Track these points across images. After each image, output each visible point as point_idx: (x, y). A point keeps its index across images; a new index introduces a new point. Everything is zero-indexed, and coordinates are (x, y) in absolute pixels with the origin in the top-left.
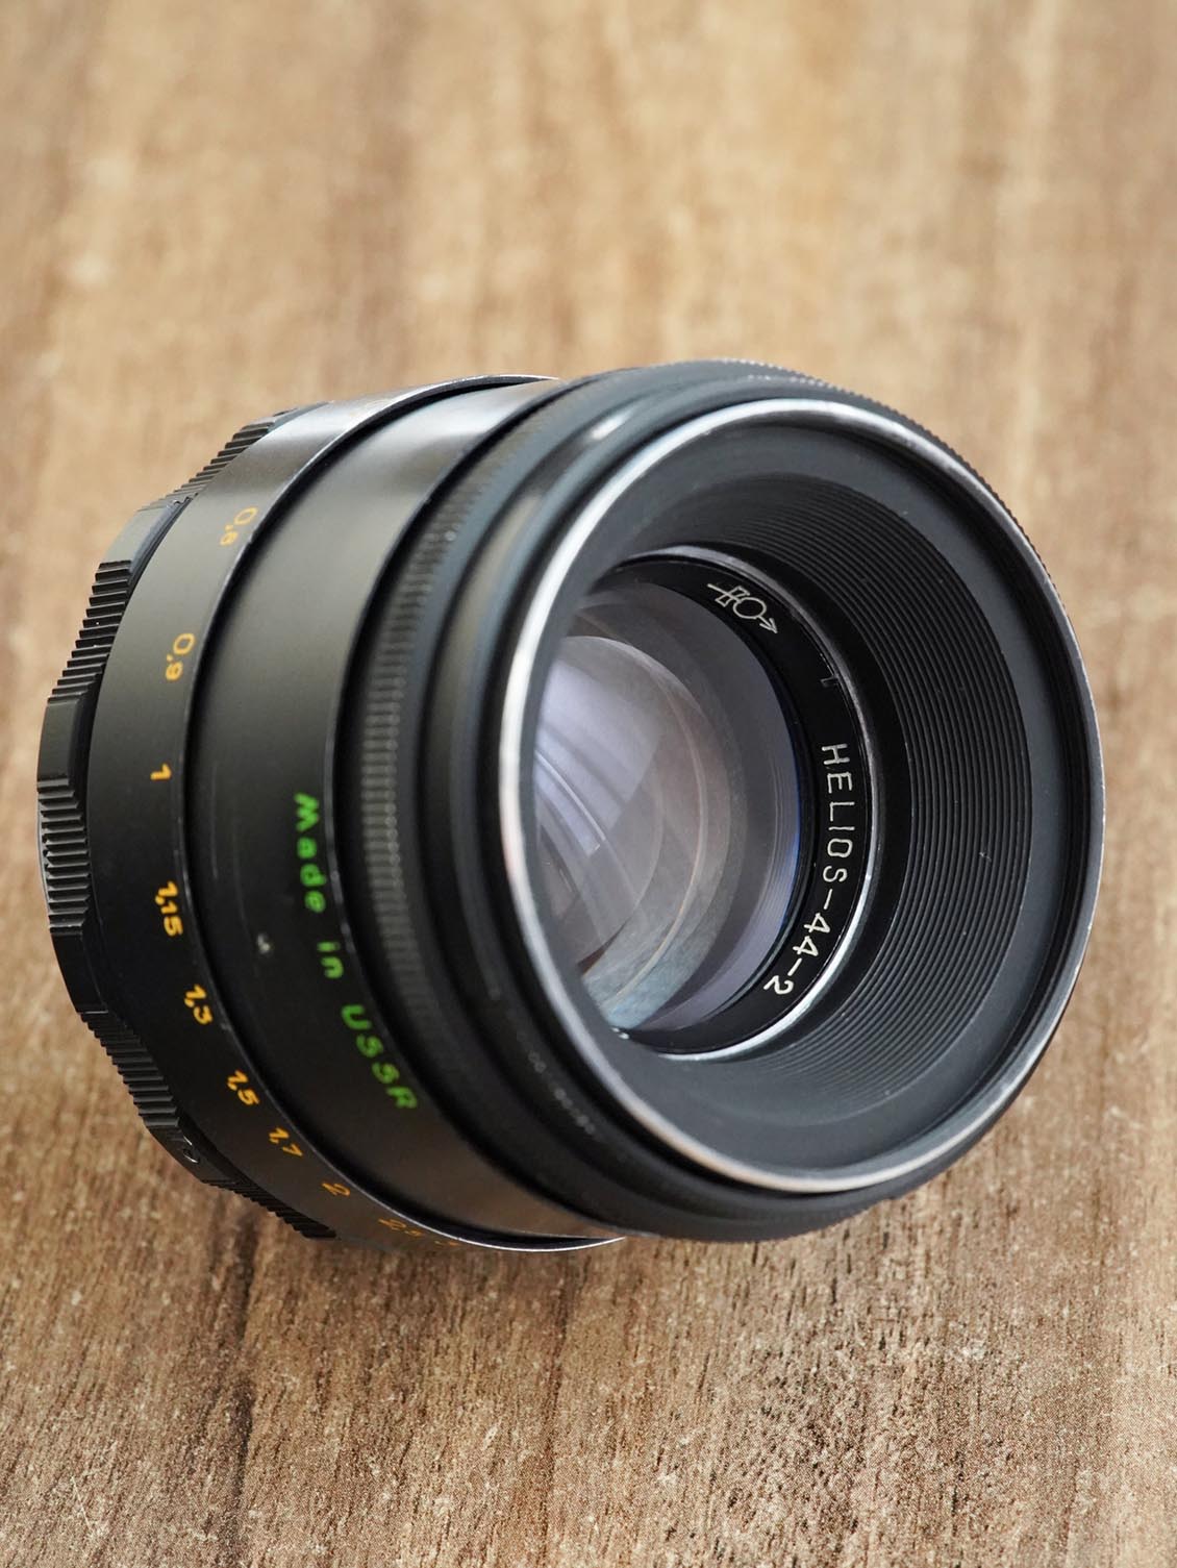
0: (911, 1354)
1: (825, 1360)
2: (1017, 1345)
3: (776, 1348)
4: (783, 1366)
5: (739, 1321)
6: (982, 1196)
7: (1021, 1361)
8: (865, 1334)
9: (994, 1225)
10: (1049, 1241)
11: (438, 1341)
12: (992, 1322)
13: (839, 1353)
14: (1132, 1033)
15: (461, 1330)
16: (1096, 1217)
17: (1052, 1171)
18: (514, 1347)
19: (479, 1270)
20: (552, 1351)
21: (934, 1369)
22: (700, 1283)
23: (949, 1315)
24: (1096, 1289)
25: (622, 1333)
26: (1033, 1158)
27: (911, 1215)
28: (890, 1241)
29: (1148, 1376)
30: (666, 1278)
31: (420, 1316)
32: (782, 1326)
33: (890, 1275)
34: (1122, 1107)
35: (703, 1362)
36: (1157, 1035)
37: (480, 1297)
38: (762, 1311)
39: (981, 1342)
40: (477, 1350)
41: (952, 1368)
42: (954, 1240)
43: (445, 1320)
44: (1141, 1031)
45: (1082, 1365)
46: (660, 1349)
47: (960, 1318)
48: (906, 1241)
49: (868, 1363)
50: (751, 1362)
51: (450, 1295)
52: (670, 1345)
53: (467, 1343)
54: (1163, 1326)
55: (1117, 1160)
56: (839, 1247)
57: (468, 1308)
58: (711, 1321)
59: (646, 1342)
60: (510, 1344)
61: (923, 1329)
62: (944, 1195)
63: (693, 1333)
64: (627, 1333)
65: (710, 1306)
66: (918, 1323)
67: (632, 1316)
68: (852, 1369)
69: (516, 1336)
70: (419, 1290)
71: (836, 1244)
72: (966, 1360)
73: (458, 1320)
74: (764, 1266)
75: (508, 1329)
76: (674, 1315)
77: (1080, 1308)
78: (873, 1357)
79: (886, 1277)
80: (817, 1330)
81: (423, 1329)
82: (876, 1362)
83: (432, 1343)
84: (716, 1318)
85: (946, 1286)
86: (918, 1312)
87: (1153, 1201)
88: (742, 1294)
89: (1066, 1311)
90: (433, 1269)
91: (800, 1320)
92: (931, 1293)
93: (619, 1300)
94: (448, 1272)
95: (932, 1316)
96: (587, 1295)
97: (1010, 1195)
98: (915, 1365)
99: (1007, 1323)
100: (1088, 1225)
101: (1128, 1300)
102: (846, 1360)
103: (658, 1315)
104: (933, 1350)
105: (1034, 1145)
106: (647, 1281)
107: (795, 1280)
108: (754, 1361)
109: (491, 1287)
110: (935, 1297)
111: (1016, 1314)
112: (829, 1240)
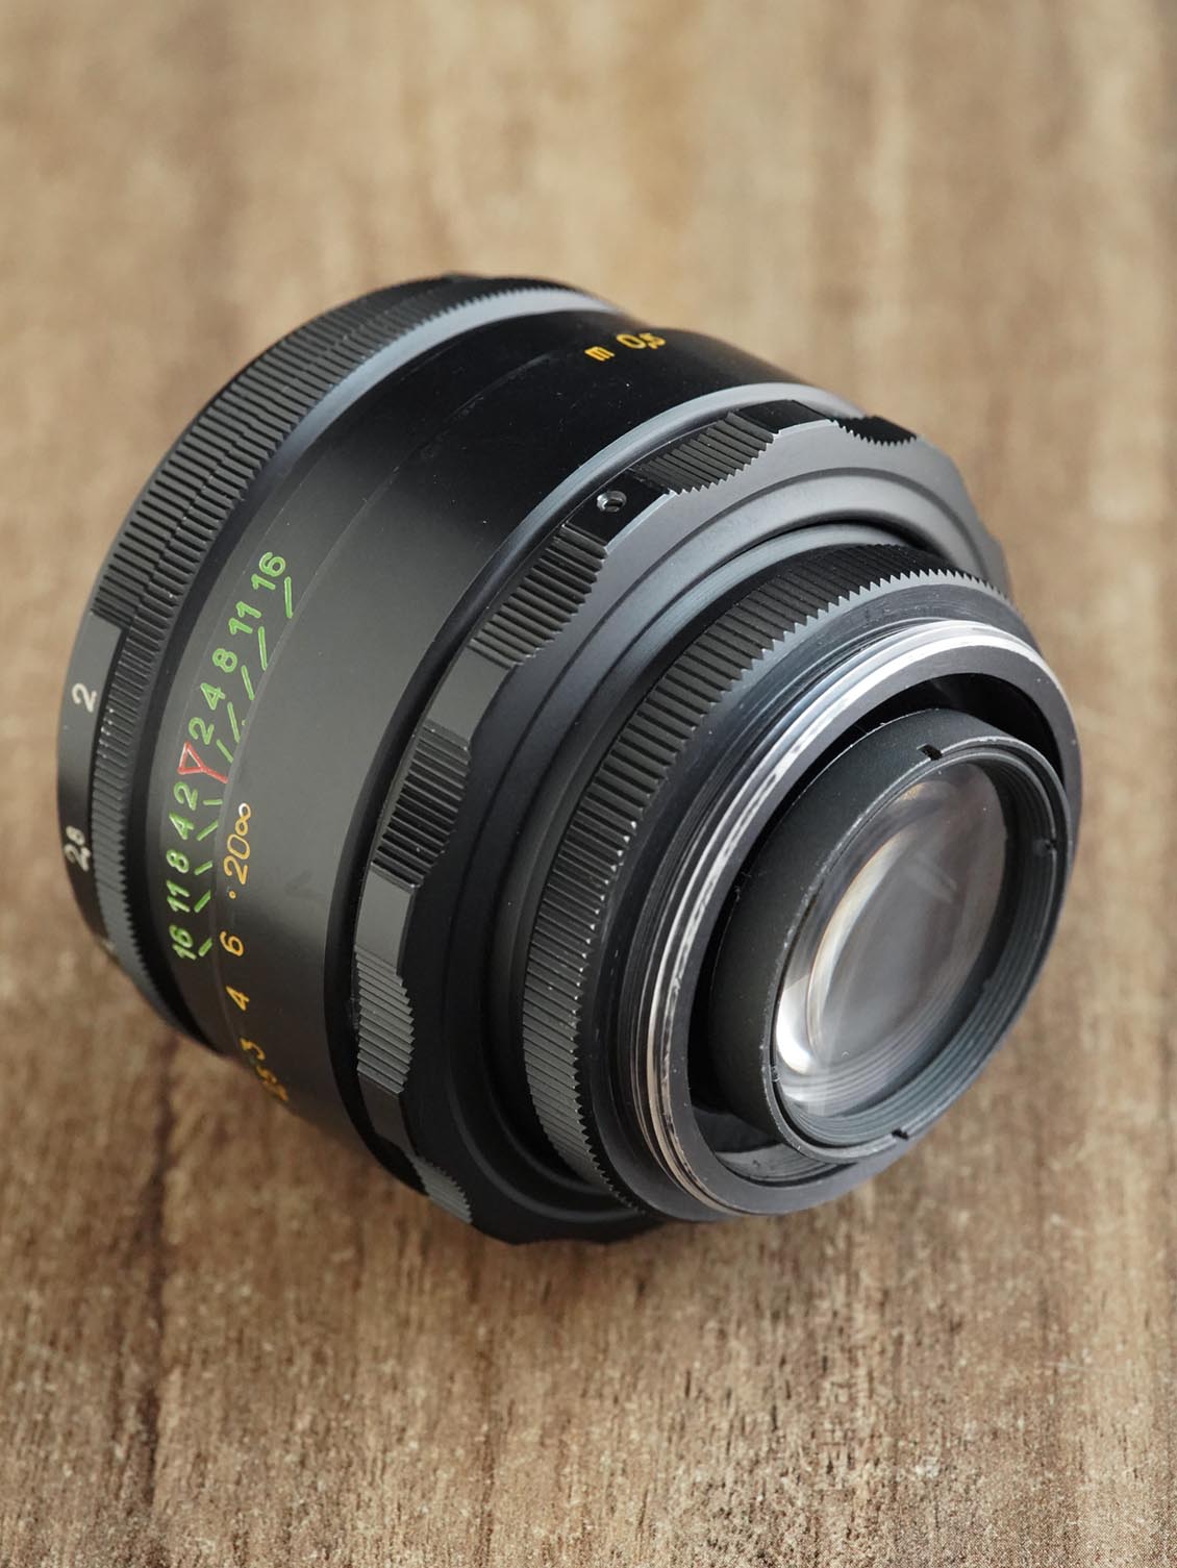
0: (861, 1476)
1: (771, 1487)
2: (973, 1459)
3: (718, 1479)
4: (727, 1497)
5: (677, 1455)
6: (923, 1312)
7: (978, 1475)
8: (810, 1459)
9: (937, 1341)
10: (997, 1353)
11: (359, 1495)
12: (944, 1438)
13: (785, 1480)
14: (1066, 1141)
15: (383, 1482)
16: (1045, 1327)
17: (994, 1284)
18: (439, 1496)
19: (397, 1421)
20: (481, 1497)
21: (886, 1489)
22: (631, 1419)
23: (899, 1434)
24: (1051, 1398)
25: (554, 1475)
26: (974, 1272)
27: (849, 1337)
28: (829, 1364)
29: (1113, 1482)
30: (595, 1418)
31: (338, 1470)
32: (722, 1456)
33: (832, 1399)
34: (1063, 1213)
35: (641, 1498)
36: (1093, 1141)
37: (400, 1448)
38: (700, 1442)
39: (935, 1459)
40: (401, 1501)
41: (906, 1487)
42: (896, 1359)
43: (365, 1472)
44: (1077, 1138)
45: (1043, 1475)
46: (595, 1488)
47: (910, 1436)
48: (846, 1363)
49: (816, 1488)
50: (692, 1494)
51: (368, 1448)
52: (606, 1483)
53: (389, 1494)
54: (1124, 1431)
55: (1062, 1267)
56: (776, 1373)
57: (388, 1460)
58: (646, 1457)
59: (580, 1482)
60: (435, 1493)
61: (871, 1450)
62: (883, 1315)
63: (629, 1469)
64: (559, 1475)
65: (644, 1442)
66: (867, 1444)
67: (563, 1458)
68: (800, 1495)
69: (441, 1485)
70: (334, 1445)
71: (772, 1371)
72: (920, 1479)
73: (378, 1473)
74: (698, 1397)
75: (432, 1478)
76: (607, 1453)
77: (1035, 1416)
78: (821, 1481)
79: (828, 1400)
80: (760, 1458)
81: (342, 1483)
82: (825, 1486)
83: (353, 1497)
84: (651, 1453)
85: (893, 1405)
86: (865, 1433)
87: (1103, 1305)
88: (678, 1428)
89: (1021, 1423)
90: (347, 1423)
91: (741, 1450)
92: (877, 1414)
93: (548, 1441)
94: (364, 1425)
95: (880, 1436)
96: (512, 1439)
97: (952, 1311)
98: (866, 1487)
99: (960, 1438)
100: (1037, 1334)
101: (1085, 1407)
102: (793, 1486)
103: (590, 1453)
104: (884, 1470)
105: (974, 1260)
106: (575, 1421)
107: (732, 1410)
108: (696, 1494)
109: (412, 1438)
110: (882, 1417)
111: (969, 1428)
112: (764, 1368)
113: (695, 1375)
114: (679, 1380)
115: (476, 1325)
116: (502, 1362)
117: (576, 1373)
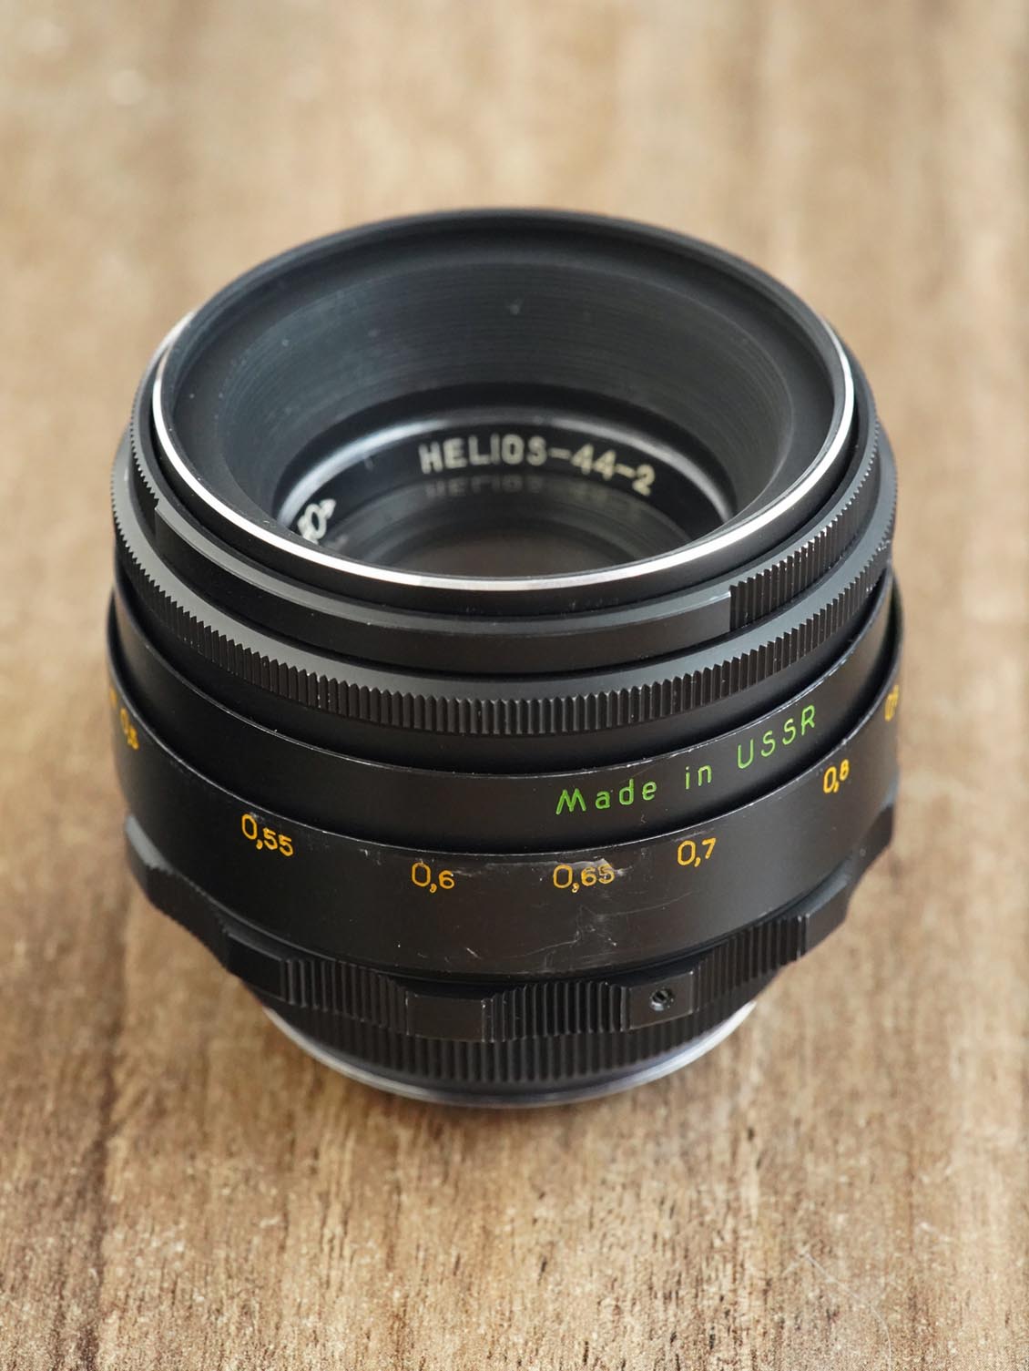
6: (802, 1301)
9: (815, 1327)
10: (870, 1341)
14: (935, 1158)
16: (914, 1320)
17: (868, 1279)
26: (849, 1268)
27: (735, 1319)
28: (716, 1342)
34: (932, 1223)
36: (959, 1160)
42: (778, 1341)
44: (945, 1156)
48: (732, 1342)
55: (930, 1268)
56: (667, 1348)
62: (765, 1301)
71: (664, 1345)
74: (595, 1365)
87: (967, 1304)
97: (828, 1300)
100: (907, 1326)
105: (850, 1257)
112: (656, 1342)
113: (592, 1345)
114: (579, 1350)
115: (391, 1289)
116: (415, 1324)
117: (483, 1337)
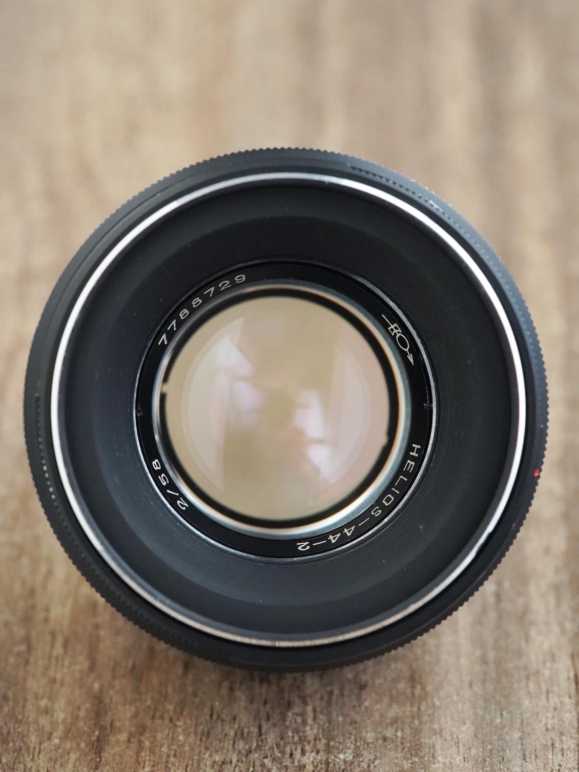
0: (309, 759)
1: (258, 764)
2: (372, 751)
3: (228, 760)
4: (233, 768)
5: (205, 747)
7: (375, 759)
8: (280, 750)
9: (352, 693)
10: (386, 700)
11: (25, 765)
12: (356, 740)
13: (266, 761)
15: (39, 759)
16: (413, 687)
18: (70, 766)
19: (48, 728)
20: (94, 767)
21: (323, 766)
22: (180, 730)
23: (330, 738)
24: (417, 722)
25: (135, 756)
27: (303, 691)
28: (291, 704)
29: (451, 763)
30: (159, 729)
31: (13, 752)
32: (231, 748)
33: (293, 722)
35: (185, 768)
37: (49, 742)
38: (218, 742)
39: (350, 751)
40: (49, 769)
41: (334, 765)
42: (329, 702)
43: (29, 754)
45: (412, 759)
46: (158, 763)
47: (337, 740)
48: (301, 704)
49: (283, 764)
50: (213, 767)
51: (31, 742)
52: (164, 760)
53: (42, 765)
54: (458, 738)
55: (422, 658)
56: (262, 708)
57: (42, 748)
58: (187, 748)
59: (150, 760)
60: (68, 764)
61: (315, 746)
63: (178, 754)
64: (138, 756)
65: (187, 741)
66: (312, 743)
67: (141, 748)
68: (274, 768)
69: (72, 761)
70: (12, 740)
71: (259, 707)
72: (342, 760)
73: (36, 755)
74: (217, 719)
75: (67, 757)
76: (166, 746)
77: (408, 731)
78: (286, 761)
79: (291, 722)
80: (252, 749)
81: (16, 759)
82: (288, 764)
83: (22, 766)
84: (190, 746)
85: (327, 724)
86: (311, 738)
87: (446, 677)
88: (205, 734)
89: (399, 734)
90: (20, 730)
91: (241, 745)
92: (318, 729)
93: (132, 740)
94: (29, 730)
95: (320, 739)
96: (112, 739)
97: (360, 679)
98: (311, 764)
99: (365, 741)
100: (409, 691)
101: (436, 726)
102: (270, 763)
103: (156, 746)
104: (322, 756)
106: (147, 730)
107: (236, 726)
108: (215, 766)
109: (56, 738)
110: (321, 730)
111: (370, 736)
112: (255, 706)
113: (216, 708)
114: (206, 711)
115: (93, 682)
116: (107, 701)
117: (149, 707)
